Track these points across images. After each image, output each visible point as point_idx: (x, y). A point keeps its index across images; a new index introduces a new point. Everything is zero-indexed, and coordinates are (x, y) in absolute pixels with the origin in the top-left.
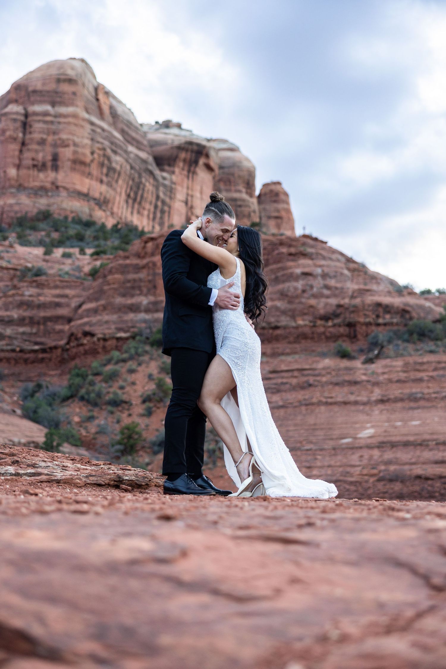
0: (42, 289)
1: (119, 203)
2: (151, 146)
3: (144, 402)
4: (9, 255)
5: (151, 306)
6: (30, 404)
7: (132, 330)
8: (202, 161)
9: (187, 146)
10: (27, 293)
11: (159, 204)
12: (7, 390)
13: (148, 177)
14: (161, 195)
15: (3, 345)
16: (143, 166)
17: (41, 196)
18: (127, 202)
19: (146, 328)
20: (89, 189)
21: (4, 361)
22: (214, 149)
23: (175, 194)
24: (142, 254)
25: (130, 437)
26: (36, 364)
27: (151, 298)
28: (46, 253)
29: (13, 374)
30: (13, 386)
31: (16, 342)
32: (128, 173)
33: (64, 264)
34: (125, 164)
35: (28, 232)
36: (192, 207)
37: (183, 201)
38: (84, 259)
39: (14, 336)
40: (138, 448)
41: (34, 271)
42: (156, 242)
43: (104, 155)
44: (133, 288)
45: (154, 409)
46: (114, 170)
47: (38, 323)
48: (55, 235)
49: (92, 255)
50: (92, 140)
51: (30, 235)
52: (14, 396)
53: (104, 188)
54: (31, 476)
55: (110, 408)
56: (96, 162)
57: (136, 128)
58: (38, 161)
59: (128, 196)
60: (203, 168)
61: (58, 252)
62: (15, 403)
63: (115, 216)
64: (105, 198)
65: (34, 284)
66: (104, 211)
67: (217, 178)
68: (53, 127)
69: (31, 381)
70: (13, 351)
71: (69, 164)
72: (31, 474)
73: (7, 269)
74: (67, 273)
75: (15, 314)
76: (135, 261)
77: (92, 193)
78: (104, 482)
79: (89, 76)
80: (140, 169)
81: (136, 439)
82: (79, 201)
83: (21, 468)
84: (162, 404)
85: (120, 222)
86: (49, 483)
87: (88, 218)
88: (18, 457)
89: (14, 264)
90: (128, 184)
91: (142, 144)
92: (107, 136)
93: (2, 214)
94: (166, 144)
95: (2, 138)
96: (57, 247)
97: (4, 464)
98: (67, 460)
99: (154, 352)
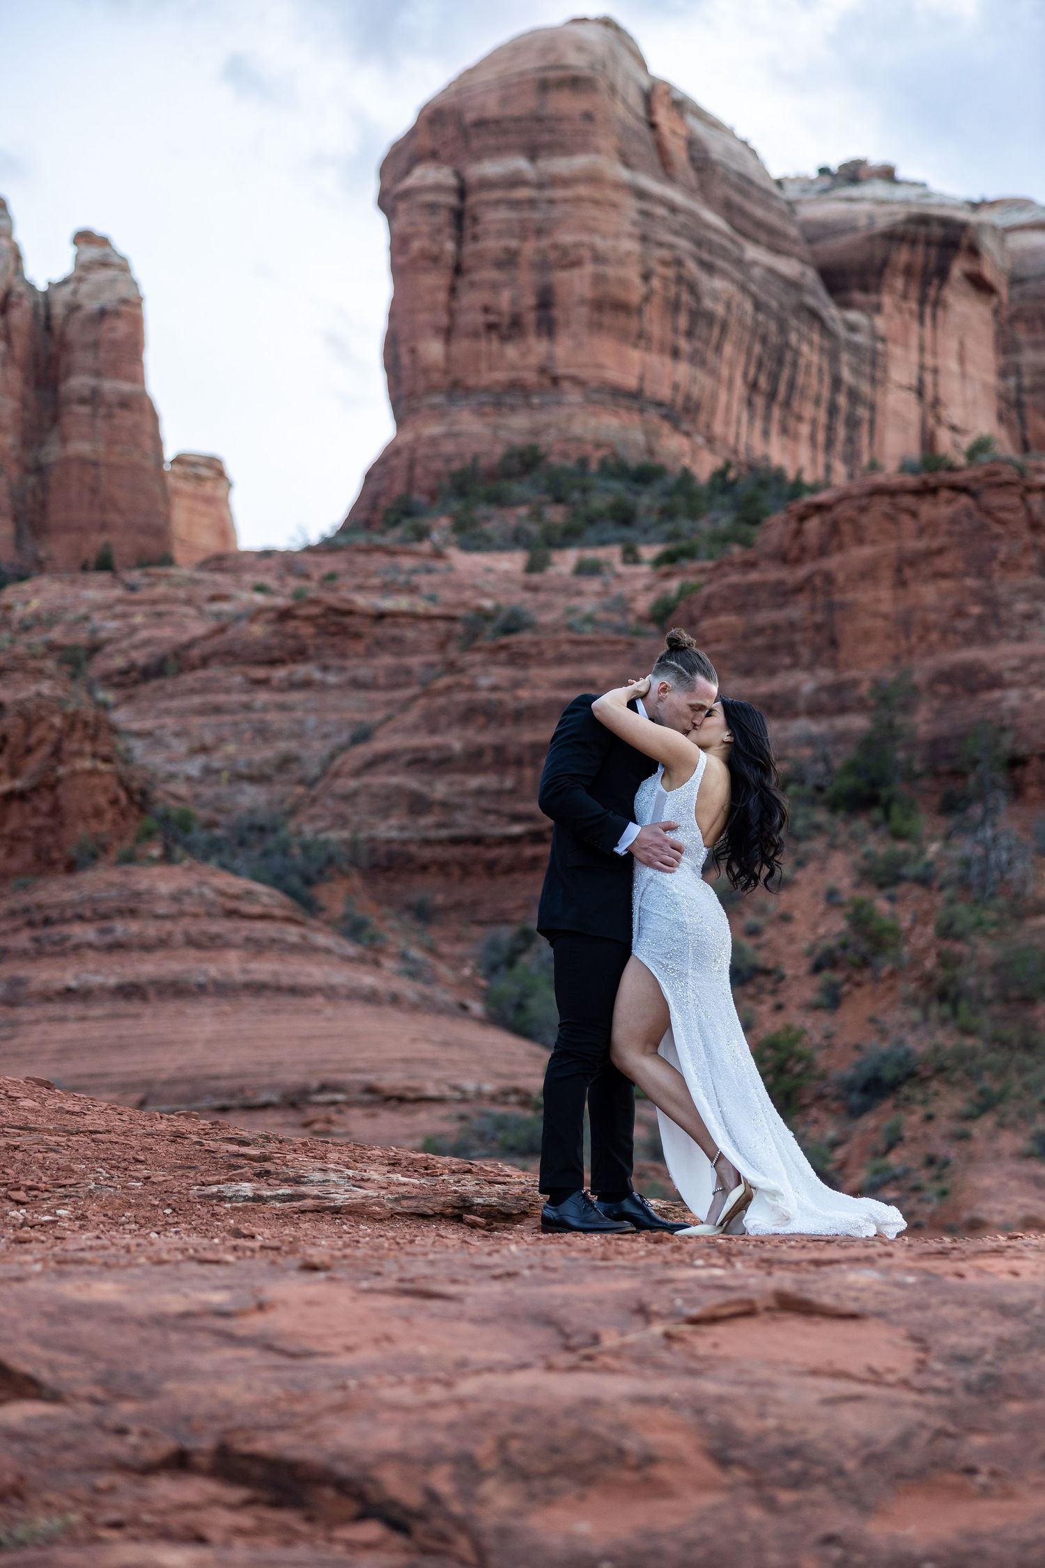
0: (525, 667)
1: (728, 408)
2: (811, 240)
3: (817, 969)
4: (435, 578)
5: (824, 697)
6: (506, 985)
8: (958, 268)
9: (912, 228)
10: (484, 682)
11: (842, 400)
12: (445, 948)
13: (804, 329)
14: (846, 374)
15: (427, 828)
16: (790, 299)
17: (513, 409)
18: (750, 403)
19: (815, 760)
20: (641, 379)
21: (434, 869)
22: (994, 228)
23: (885, 370)
24: (794, 553)
25: (780, 1069)
26: (517, 876)
27: (826, 675)
28: (534, 566)
29: (458, 906)
30: (459, 939)
31: (460, 817)
32: (749, 321)
33: (579, 593)
34: (738, 297)
35: (482, 510)
36: (936, 402)
37: (910, 388)
38: (635, 576)
39: (457, 800)
40: (806, 1100)
41: (502, 617)
42: (829, 517)
43: (680, 280)
44: (772, 649)
45: (845, 988)
46: (709, 318)
47: (519, 762)
48: (556, 515)
49: (658, 562)
50: (644, 239)
51: (488, 519)
52: (465, 966)
53: (683, 371)
54: (286, 1200)
56: (656, 300)
57: (767, 192)
58: (499, 313)
59: (753, 386)
60: (966, 287)
61: (565, 561)
62: (464, 983)
63: (718, 445)
64: (688, 398)
65: (503, 656)
66: (687, 434)
67: (1006, 313)
68: (537, 215)
69: (507, 922)
70: (457, 841)
71: (583, 312)
72: (285, 1197)
73: (429, 618)
74: (589, 619)
75: (455, 741)
76: (774, 573)
77: (650, 389)
78: (431, 1209)
79: (628, 62)
80: (782, 306)
81: (799, 1075)
82: (616, 414)
83: (269, 1185)
84: (867, 974)
85: (734, 463)
86: (316, 1213)
87: (645, 458)
88: (274, 1163)
89: (447, 605)
90: (749, 352)
91: (783, 235)
92: (684, 226)
93: (411, 466)
94: (854, 229)
95: (402, 260)
96: (562, 545)
97: (238, 1178)
98: (381, 1164)
99: (842, 827)
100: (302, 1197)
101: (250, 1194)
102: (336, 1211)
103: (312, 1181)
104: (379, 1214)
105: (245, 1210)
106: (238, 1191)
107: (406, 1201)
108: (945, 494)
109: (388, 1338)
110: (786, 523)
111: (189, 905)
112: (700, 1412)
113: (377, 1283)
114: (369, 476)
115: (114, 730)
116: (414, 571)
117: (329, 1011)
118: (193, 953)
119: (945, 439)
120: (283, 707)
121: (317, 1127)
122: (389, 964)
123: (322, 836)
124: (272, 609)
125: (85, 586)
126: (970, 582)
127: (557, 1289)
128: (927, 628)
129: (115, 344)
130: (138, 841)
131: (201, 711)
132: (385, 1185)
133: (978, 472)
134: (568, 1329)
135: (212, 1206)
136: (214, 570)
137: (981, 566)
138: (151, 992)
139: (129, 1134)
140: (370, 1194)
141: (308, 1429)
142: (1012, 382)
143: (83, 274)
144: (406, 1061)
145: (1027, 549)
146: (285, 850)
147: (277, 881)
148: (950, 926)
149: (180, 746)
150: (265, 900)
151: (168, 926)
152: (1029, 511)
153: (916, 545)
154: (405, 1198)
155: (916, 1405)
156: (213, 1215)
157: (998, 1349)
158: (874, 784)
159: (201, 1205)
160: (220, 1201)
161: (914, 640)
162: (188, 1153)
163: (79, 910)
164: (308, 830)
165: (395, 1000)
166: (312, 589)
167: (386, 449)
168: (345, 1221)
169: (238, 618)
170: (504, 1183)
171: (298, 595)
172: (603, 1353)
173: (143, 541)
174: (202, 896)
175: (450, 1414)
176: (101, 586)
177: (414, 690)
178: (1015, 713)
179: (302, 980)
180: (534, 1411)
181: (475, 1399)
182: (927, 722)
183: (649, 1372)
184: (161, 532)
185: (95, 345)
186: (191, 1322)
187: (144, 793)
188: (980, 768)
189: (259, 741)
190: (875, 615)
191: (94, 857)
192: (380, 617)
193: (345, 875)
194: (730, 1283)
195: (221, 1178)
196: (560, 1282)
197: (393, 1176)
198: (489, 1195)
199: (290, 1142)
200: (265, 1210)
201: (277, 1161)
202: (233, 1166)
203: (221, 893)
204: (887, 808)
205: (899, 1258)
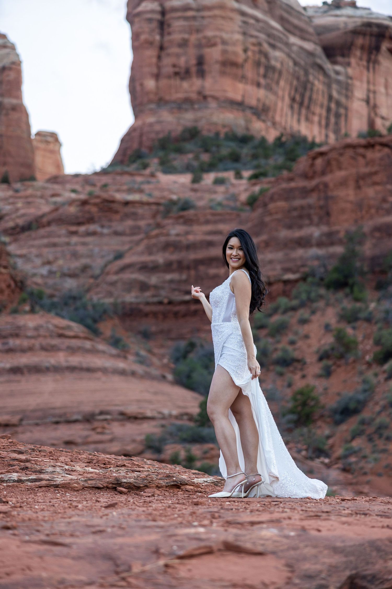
0: (191, 225)
1: (282, 110)
2: (319, 34)
3: (321, 359)
4: (151, 186)
5: (324, 238)
6: (183, 367)
7: (302, 270)
8: (385, 46)
9: (364, 28)
10: (173, 232)
11: (333, 106)
12: (156, 351)
13: (316, 73)
14: (335, 94)
15: (148, 297)
16: (310, 60)
17: (186, 110)
18: (292, 107)
19: (320, 266)
20: (243, 96)
21: (151, 316)
23: (352, 92)
24: (311, 174)
25: (304, 404)
26: (188, 318)
27: (325, 229)
28: (196, 180)
29: (161, 332)
30: (162, 346)
31: (163, 293)
32: (291, 70)
33: (215, 192)
34: (286, 59)
35: (172, 155)
36: (375, 106)
37: (363, 100)
38: (240, 185)
39: (161, 285)
40: (316, 417)
41: (181, 204)
42: (326, 158)
43: (261, 52)
44: (301, 217)
45: (333, 368)
46: (273, 69)
47: (188, 268)
48: (205, 157)
49: (250, 179)
50: (244, 34)
51: (175, 159)
52: (164, 358)
53: (262, 93)
54: (33, 481)
55: (279, 368)
56: (250, 61)
57: (299, 12)
58: (180, 67)
59: (293, 100)
60: (388, 54)
61: (209, 178)
62: (164, 366)
63: (277, 126)
64: (264, 105)
65: (181, 220)
66: (264, 121)
68: (196, 23)
69: (183, 339)
70: (161, 303)
71: (217, 67)
72: (33, 480)
73: (148, 204)
74: (220, 204)
75: (160, 258)
76: (301, 183)
77: (247, 101)
78: (102, 485)
80: (306, 64)
81: (313, 407)
82: (232, 112)
83: (26, 474)
84: (343, 362)
85: (285, 134)
86: (47, 488)
87: (245, 132)
88: (31, 463)
89: (157, 198)
90: (291, 84)
91: (307, 32)
92: (262, 28)
93: (141, 135)
94: (338, 29)
95: (137, 43)
96: (208, 171)
97: (12, 471)
98: (83, 462)
99: (332, 296)
100: (41, 480)
101: (16, 479)
102: (57, 486)
103: (47, 472)
104: (77, 487)
105: (13, 486)
106: (10, 477)
107: (90, 481)
108: (378, 147)
109: (29, 568)
110: (307, 160)
111: (42, 332)
113: (34, 537)
114: (123, 141)
115: (9, 254)
116: (142, 183)
117: (104, 378)
118: (44, 353)
119: (379, 123)
120: (84, 244)
121: (99, 430)
122: (131, 358)
123: (102, 301)
124: (79, 200)
126: (389, 187)
127: (120, 540)
128: (370, 207)
129: (9, 82)
130: (19, 303)
131: (47, 246)
132: (82, 473)
134: (119, 562)
136: (52, 183)
138: (25, 371)
140: (74, 478)
144: (138, 401)
146: (85, 307)
147: (81, 321)
148: (380, 340)
149: (38, 261)
150: (76, 329)
151: (33, 341)
153: (364, 170)
154: (90, 480)
157: (329, 571)
158: (346, 277)
160: (1, 483)
161: (364, 212)
164: (95, 299)
165: (133, 374)
166: (97, 191)
167: (130, 129)
168: (60, 491)
169: (63, 204)
170: (139, 471)
171: (90, 194)
172: (130, 576)
173: (23, 170)
174: (48, 328)
176: (4, 191)
177: (141, 236)
179: (92, 365)
182: (370, 249)
184: (30, 166)
185: (1, 83)
187: (22, 282)
189: (73, 259)
190: (347, 201)
192: (127, 203)
193: (111, 318)
194: (203, 537)
195: (3, 471)
196: (123, 536)
197: (87, 469)
198: (130, 478)
199: (45, 451)
200: (22, 486)
201: (33, 462)
202: (11, 465)
203: (56, 326)
204: (352, 287)
205: (295, 519)
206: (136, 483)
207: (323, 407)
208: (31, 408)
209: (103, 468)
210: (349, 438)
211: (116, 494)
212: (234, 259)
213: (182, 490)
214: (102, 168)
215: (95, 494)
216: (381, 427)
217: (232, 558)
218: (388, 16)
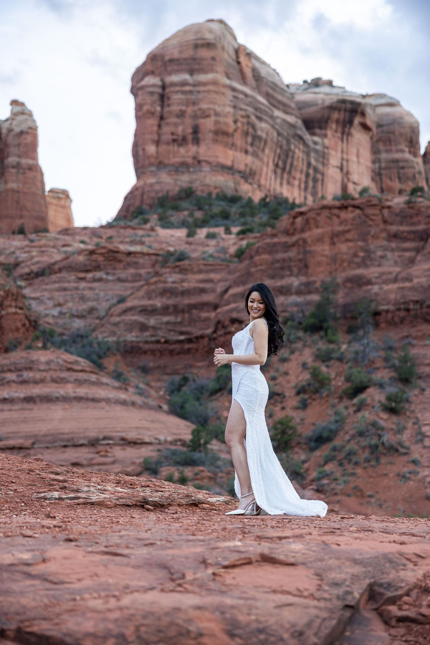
0: (186, 274)
1: (267, 174)
2: (300, 109)
3: (298, 393)
4: (151, 239)
5: (303, 288)
6: (177, 399)
7: (283, 314)
8: (357, 120)
9: (339, 105)
10: (170, 280)
11: (311, 171)
12: (153, 384)
13: (297, 143)
14: (313, 161)
15: (147, 337)
16: (291, 131)
17: (183, 173)
18: (275, 172)
19: (298, 312)
20: (233, 162)
21: (149, 353)
22: (371, 105)
23: (328, 160)
24: (291, 231)
25: (283, 432)
26: (182, 356)
27: (303, 279)
28: (190, 235)
29: (158, 367)
30: (159, 380)
31: (160, 333)
32: (275, 140)
33: (207, 246)
34: (271, 130)
35: (170, 212)
36: (348, 173)
37: (337, 167)
38: (230, 239)
39: (159, 326)
40: (293, 445)
41: (177, 254)
42: (305, 217)
43: (248, 123)
44: (282, 268)
45: (309, 401)
46: (260, 138)
47: (183, 311)
48: (199, 215)
49: (238, 234)
50: (235, 107)
51: (172, 216)
52: (161, 391)
53: (249, 159)
56: (239, 131)
57: (283, 90)
58: (178, 135)
59: (277, 165)
60: (360, 128)
61: (202, 233)
62: (161, 398)
63: (263, 188)
64: (251, 170)
65: (177, 270)
66: (251, 184)
67: (375, 138)
68: (192, 97)
69: (178, 374)
70: (158, 342)
71: (211, 135)
72: (72, 498)
73: (149, 254)
74: (211, 256)
75: (158, 303)
76: (283, 239)
77: (236, 166)
78: (131, 503)
79: (229, 37)
80: (288, 135)
81: (291, 435)
82: (223, 175)
83: (66, 493)
84: (318, 395)
85: (269, 195)
86: (84, 505)
87: (234, 193)
88: (68, 483)
89: (156, 249)
90: (275, 152)
91: (289, 107)
92: (250, 102)
93: (143, 194)
94: (316, 104)
95: (140, 114)
96: (201, 227)
97: (53, 490)
98: (113, 483)
99: (309, 338)
100: (78, 498)
101: (57, 497)
102: (92, 504)
103: (83, 491)
104: (110, 505)
105: (55, 504)
106: (52, 495)
107: (121, 500)
108: (350, 209)
109: (97, 575)
110: (289, 219)
111: (53, 366)
112: (223, 613)
113: (96, 548)
114: (126, 198)
115: (24, 297)
116: (143, 236)
117: (107, 408)
118: (54, 385)
119: (351, 187)
120: (91, 289)
121: (102, 453)
122: (131, 390)
123: (106, 340)
124: (87, 250)
125: (13, 240)
126: (360, 243)
127: (170, 552)
128: (343, 261)
129: (26, 145)
130: (33, 340)
131: (59, 290)
132: (113, 493)
133: (364, 201)
134: (173, 571)
135: (41, 502)
136: (64, 234)
137: (364, 236)
138: (37, 400)
139: (11, 470)
140: (107, 497)
141: (56, 621)
142: (377, 165)
143: (14, 117)
144: (137, 428)
145: (382, 231)
146: (91, 345)
147: (87, 357)
148: (350, 377)
149: (50, 304)
150: (83, 364)
151: (44, 374)
152: (383, 216)
153: (339, 228)
154: (120, 498)
155: (316, 607)
156: (41, 506)
157: (352, 579)
158: (321, 321)
159: (37, 502)
160: (45, 500)
161: (337, 265)
162: (33, 479)
163: (9, 367)
164: (100, 337)
165: (133, 404)
166: (103, 242)
167: (133, 188)
168: (96, 508)
169: (73, 253)
170: (162, 491)
171: (97, 245)
172: (185, 583)
173: (37, 222)
174: (58, 362)
175: (116, 615)
176: (20, 240)
177: (142, 283)
178: (376, 294)
179: (97, 396)
180: (152, 613)
181: (127, 608)
182: (342, 297)
183: (204, 593)
184: (43, 219)
185: (19, 145)
186: (13, 568)
187: (35, 322)
188: (362, 316)
189: (81, 302)
190: (323, 256)
191: (16, 347)
192: (129, 254)
193: (114, 355)
194: (242, 549)
195: (46, 490)
196: (172, 548)
197: (117, 489)
198: (155, 497)
199: (77, 473)
200: (63, 504)
201: (70, 482)
202: (51, 484)
203: (66, 361)
204: (326, 331)
205: (315, 535)
206: (160, 501)
207: (300, 436)
208: (42, 433)
209: (131, 488)
210: (322, 463)
211: (144, 511)
212: (254, 311)
213: (200, 508)
214: (107, 222)
215: (126, 511)
216: (351, 453)
217: (268, 568)
218: (360, 94)
